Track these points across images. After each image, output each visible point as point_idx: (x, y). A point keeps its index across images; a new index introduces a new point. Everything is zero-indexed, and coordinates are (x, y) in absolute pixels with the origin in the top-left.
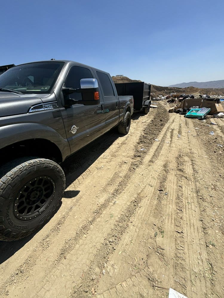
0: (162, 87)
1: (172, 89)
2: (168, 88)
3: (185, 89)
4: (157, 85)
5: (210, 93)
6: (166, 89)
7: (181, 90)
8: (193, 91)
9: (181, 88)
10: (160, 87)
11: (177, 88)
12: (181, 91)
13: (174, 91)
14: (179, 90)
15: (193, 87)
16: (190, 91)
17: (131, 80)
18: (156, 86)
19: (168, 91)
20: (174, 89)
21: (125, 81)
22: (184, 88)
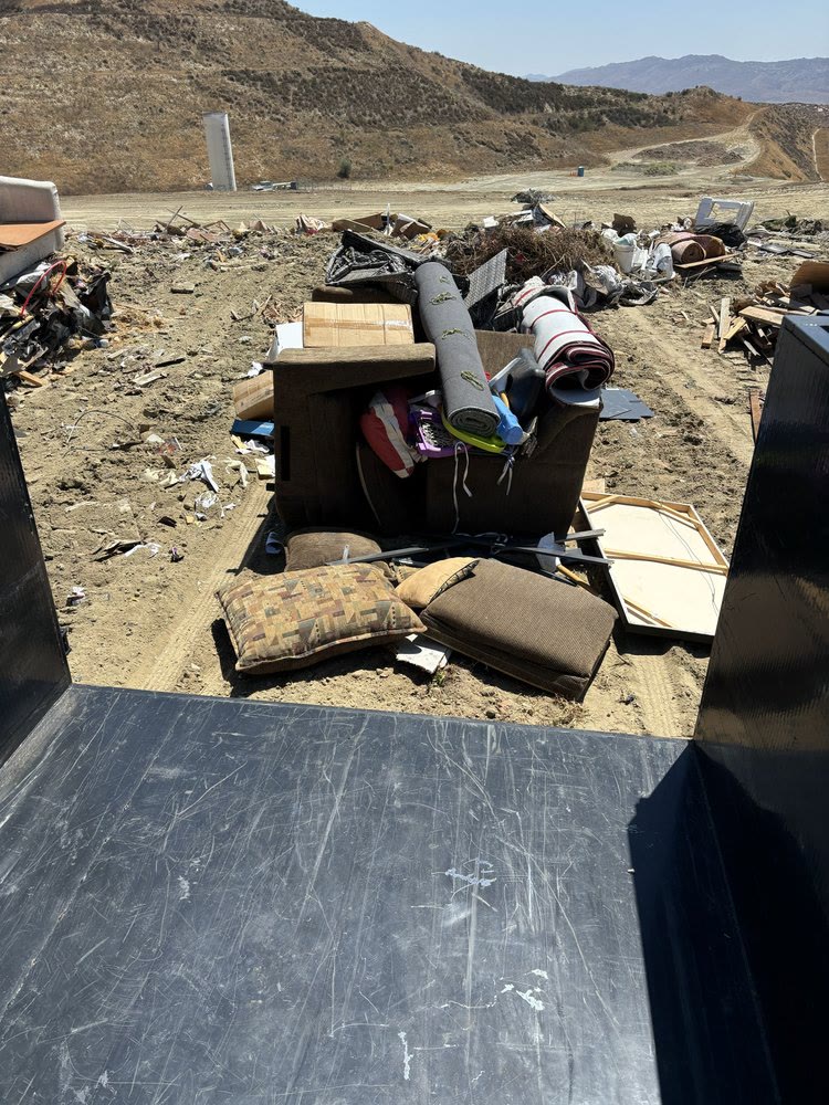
0: (522, 84)
1: (589, 103)
2: (560, 87)
3: (666, 105)
4: (488, 69)
5: (809, 137)
6: (551, 100)
7: (643, 106)
8: (713, 120)
9: (645, 96)
10: (511, 79)
11: (617, 93)
12: (647, 116)
13: (605, 119)
14: (634, 105)
15: (711, 92)
16: (695, 120)
17: (302, 16)
18: (484, 75)
19: (562, 112)
20: (601, 102)
21: (258, 21)
22: (663, 93)
